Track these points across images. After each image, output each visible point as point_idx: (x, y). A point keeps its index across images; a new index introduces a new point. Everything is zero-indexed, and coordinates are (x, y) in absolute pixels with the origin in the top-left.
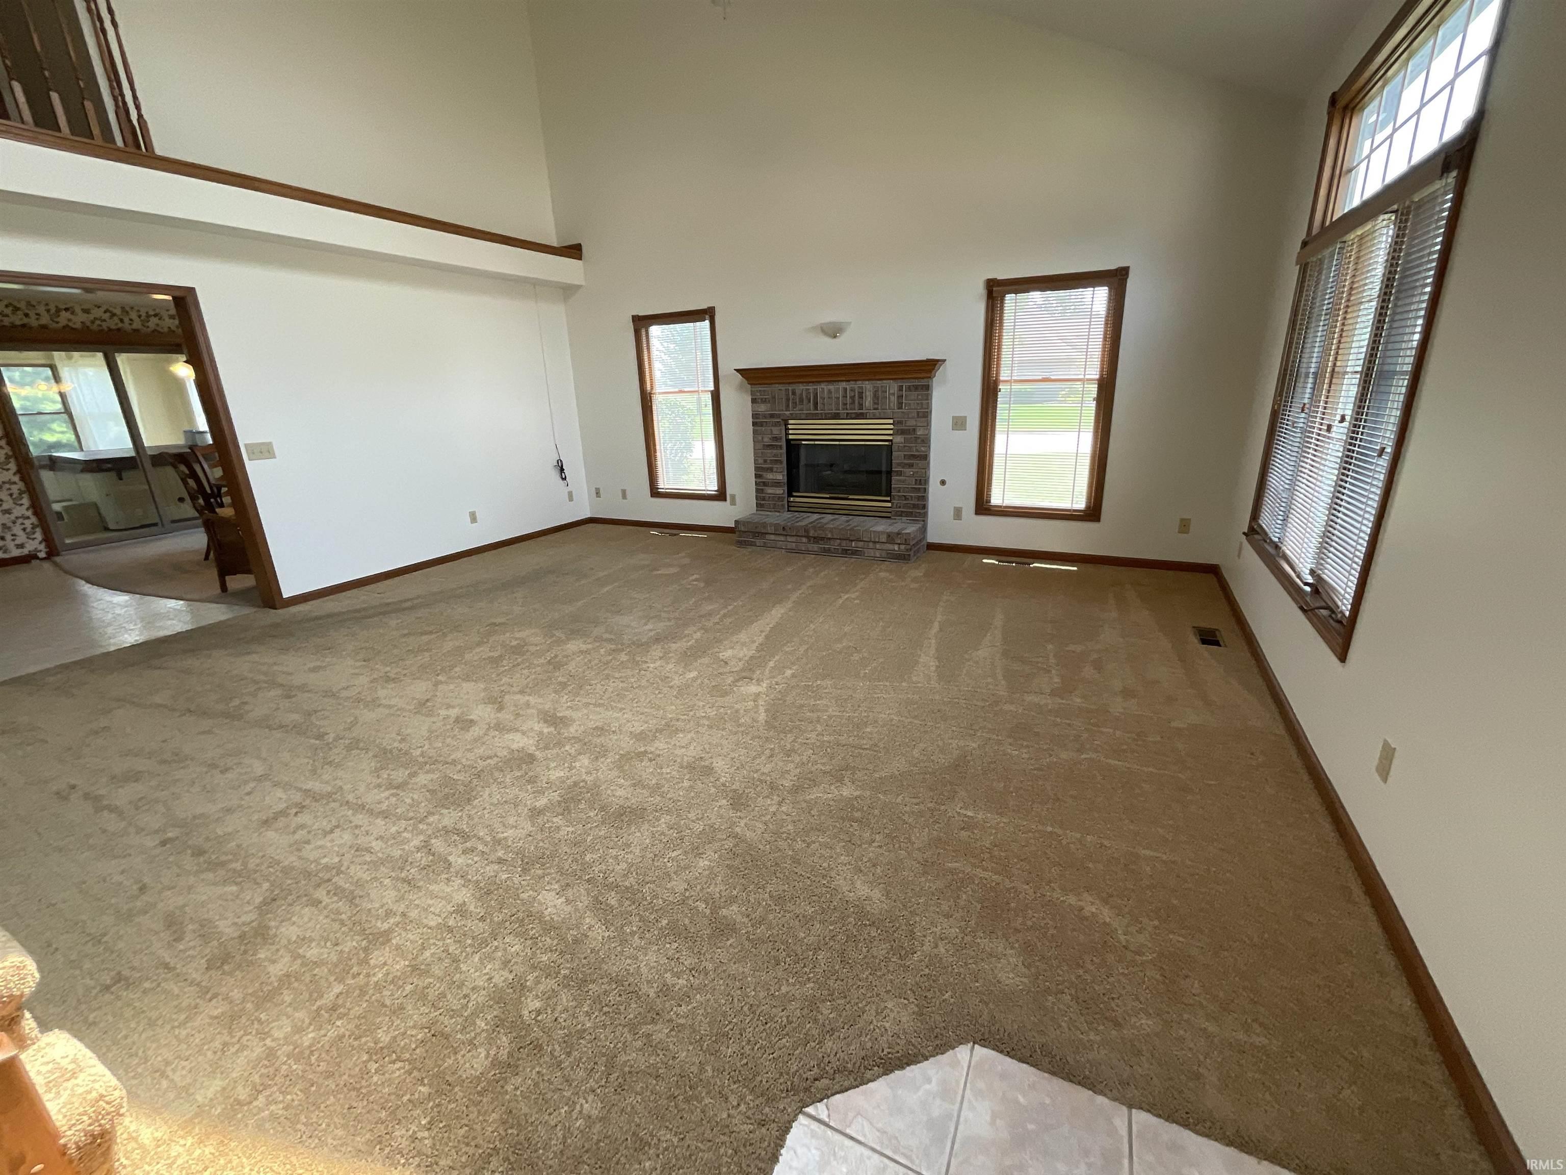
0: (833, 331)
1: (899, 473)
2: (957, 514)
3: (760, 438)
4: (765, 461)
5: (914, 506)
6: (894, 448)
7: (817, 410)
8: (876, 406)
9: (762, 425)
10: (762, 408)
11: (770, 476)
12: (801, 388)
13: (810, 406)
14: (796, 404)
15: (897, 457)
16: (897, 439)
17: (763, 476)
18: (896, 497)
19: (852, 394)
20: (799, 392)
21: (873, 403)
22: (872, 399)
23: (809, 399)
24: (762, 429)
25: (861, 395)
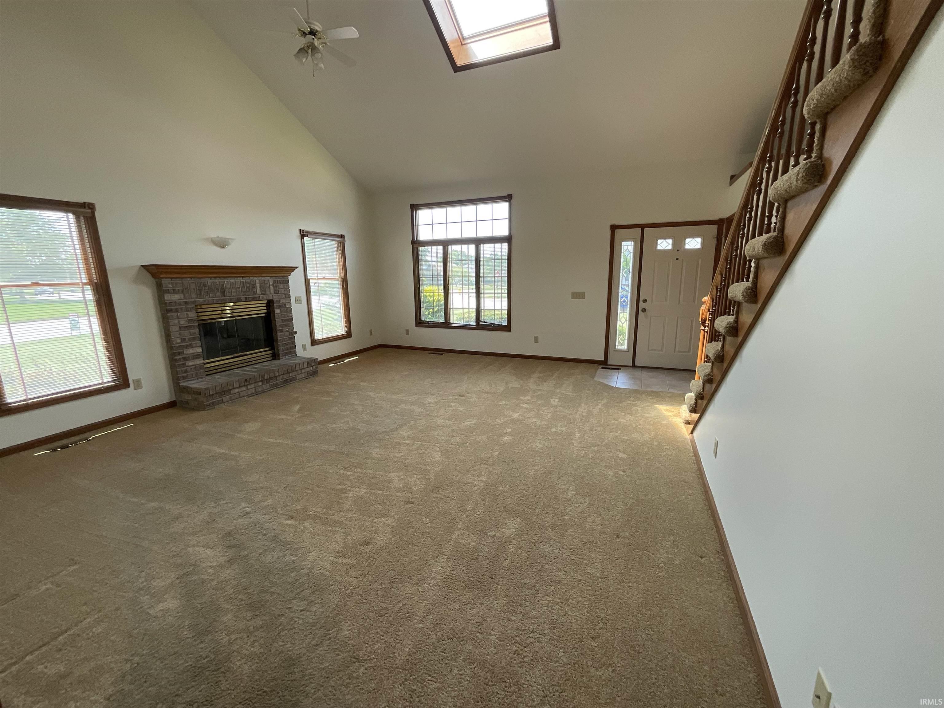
0: (222, 244)
1: (282, 331)
2: (304, 348)
3: (176, 321)
4: (183, 340)
5: (291, 348)
6: (276, 316)
7: (225, 297)
8: (263, 292)
9: (177, 311)
10: (176, 297)
11: (190, 351)
12: (210, 281)
13: (219, 294)
14: (208, 293)
15: (278, 321)
16: (277, 311)
17: (183, 353)
18: (281, 345)
19: (248, 285)
20: (209, 284)
21: (261, 290)
22: (260, 288)
23: (218, 289)
24: (177, 314)
25: (254, 286)
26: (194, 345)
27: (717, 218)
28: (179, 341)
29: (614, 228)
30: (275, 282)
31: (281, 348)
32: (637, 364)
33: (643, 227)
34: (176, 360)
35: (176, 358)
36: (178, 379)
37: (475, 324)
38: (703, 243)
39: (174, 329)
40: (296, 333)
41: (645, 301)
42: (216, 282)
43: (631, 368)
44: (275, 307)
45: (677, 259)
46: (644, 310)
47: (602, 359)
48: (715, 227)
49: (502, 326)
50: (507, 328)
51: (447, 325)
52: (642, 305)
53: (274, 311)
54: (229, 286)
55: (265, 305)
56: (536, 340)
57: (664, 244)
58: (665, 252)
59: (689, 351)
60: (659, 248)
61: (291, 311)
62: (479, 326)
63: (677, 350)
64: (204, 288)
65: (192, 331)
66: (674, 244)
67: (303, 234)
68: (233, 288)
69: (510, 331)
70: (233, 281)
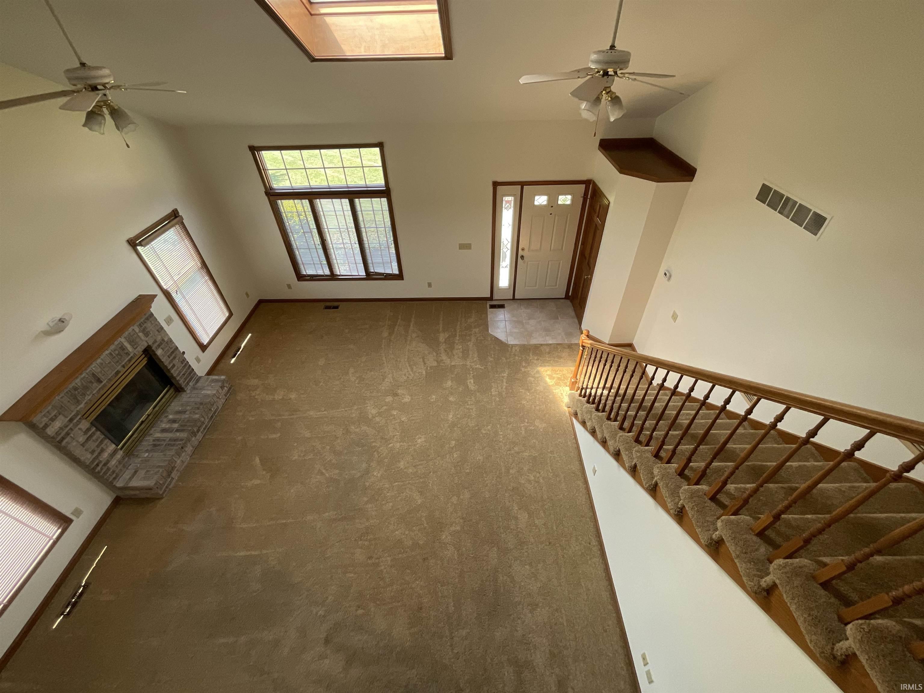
1: (174, 366)
2: (198, 360)
3: (74, 443)
4: (93, 452)
5: (190, 374)
6: (161, 358)
7: (102, 382)
8: (135, 347)
9: (68, 434)
10: (58, 424)
11: (105, 455)
12: (78, 381)
13: (95, 384)
14: (84, 395)
15: (165, 360)
16: (159, 352)
17: (101, 462)
18: (180, 379)
19: (117, 352)
20: (79, 384)
21: (132, 346)
22: (130, 344)
23: (91, 382)
24: (71, 437)
25: (123, 348)
26: (105, 447)
27: (584, 178)
28: (89, 456)
29: (496, 184)
30: (140, 325)
31: (181, 382)
32: (516, 298)
33: (522, 184)
34: (99, 472)
35: (97, 471)
36: (111, 483)
37: (365, 275)
38: (573, 200)
39: (78, 452)
40: (184, 353)
41: (523, 250)
42: (84, 377)
43: (511, 301)
44: (155, 350)
45: (551, 214)
46: (522, 257)
47: (489, 295)
48: (583, 186)
49: (395, 275)
50: (400, 277)
51: (333, 277)
52: (521, 253)
53: (156, 355)
54: (99, 370)
55: (143, 356)
56: (430, 285)
57: (541, 200)
58: (540, 207)
59: (556, 285)
60: (536, 203)
61: (171, 341)
62: (370, 276)
63: (547, 284)
64: (76, 392)
65: (94, 438)
66: (549, 200)
67: (133, 243)
68: (104, 368)
69: (403, 279)
70: (99, 361)
